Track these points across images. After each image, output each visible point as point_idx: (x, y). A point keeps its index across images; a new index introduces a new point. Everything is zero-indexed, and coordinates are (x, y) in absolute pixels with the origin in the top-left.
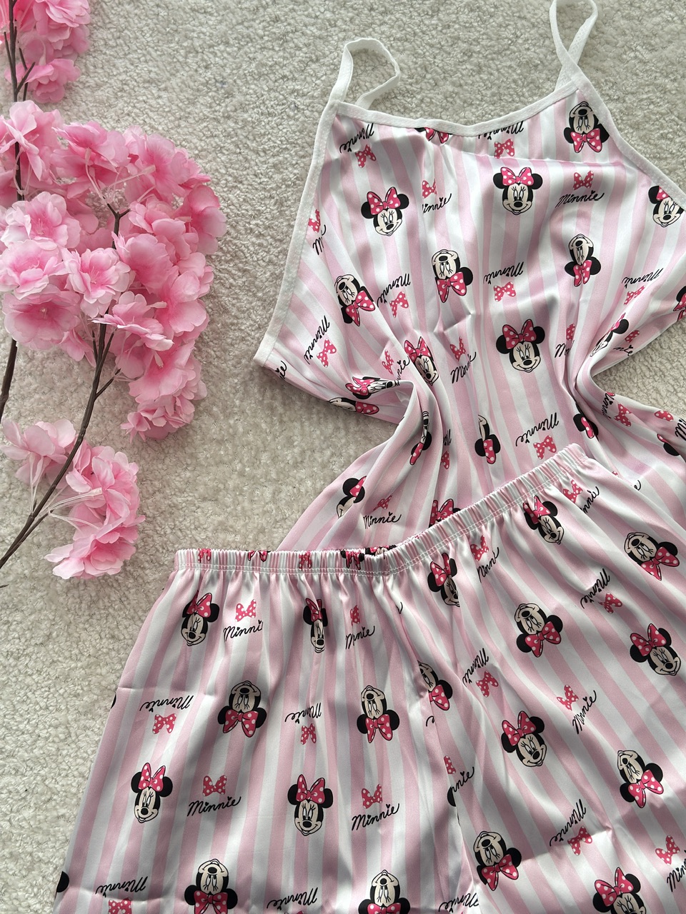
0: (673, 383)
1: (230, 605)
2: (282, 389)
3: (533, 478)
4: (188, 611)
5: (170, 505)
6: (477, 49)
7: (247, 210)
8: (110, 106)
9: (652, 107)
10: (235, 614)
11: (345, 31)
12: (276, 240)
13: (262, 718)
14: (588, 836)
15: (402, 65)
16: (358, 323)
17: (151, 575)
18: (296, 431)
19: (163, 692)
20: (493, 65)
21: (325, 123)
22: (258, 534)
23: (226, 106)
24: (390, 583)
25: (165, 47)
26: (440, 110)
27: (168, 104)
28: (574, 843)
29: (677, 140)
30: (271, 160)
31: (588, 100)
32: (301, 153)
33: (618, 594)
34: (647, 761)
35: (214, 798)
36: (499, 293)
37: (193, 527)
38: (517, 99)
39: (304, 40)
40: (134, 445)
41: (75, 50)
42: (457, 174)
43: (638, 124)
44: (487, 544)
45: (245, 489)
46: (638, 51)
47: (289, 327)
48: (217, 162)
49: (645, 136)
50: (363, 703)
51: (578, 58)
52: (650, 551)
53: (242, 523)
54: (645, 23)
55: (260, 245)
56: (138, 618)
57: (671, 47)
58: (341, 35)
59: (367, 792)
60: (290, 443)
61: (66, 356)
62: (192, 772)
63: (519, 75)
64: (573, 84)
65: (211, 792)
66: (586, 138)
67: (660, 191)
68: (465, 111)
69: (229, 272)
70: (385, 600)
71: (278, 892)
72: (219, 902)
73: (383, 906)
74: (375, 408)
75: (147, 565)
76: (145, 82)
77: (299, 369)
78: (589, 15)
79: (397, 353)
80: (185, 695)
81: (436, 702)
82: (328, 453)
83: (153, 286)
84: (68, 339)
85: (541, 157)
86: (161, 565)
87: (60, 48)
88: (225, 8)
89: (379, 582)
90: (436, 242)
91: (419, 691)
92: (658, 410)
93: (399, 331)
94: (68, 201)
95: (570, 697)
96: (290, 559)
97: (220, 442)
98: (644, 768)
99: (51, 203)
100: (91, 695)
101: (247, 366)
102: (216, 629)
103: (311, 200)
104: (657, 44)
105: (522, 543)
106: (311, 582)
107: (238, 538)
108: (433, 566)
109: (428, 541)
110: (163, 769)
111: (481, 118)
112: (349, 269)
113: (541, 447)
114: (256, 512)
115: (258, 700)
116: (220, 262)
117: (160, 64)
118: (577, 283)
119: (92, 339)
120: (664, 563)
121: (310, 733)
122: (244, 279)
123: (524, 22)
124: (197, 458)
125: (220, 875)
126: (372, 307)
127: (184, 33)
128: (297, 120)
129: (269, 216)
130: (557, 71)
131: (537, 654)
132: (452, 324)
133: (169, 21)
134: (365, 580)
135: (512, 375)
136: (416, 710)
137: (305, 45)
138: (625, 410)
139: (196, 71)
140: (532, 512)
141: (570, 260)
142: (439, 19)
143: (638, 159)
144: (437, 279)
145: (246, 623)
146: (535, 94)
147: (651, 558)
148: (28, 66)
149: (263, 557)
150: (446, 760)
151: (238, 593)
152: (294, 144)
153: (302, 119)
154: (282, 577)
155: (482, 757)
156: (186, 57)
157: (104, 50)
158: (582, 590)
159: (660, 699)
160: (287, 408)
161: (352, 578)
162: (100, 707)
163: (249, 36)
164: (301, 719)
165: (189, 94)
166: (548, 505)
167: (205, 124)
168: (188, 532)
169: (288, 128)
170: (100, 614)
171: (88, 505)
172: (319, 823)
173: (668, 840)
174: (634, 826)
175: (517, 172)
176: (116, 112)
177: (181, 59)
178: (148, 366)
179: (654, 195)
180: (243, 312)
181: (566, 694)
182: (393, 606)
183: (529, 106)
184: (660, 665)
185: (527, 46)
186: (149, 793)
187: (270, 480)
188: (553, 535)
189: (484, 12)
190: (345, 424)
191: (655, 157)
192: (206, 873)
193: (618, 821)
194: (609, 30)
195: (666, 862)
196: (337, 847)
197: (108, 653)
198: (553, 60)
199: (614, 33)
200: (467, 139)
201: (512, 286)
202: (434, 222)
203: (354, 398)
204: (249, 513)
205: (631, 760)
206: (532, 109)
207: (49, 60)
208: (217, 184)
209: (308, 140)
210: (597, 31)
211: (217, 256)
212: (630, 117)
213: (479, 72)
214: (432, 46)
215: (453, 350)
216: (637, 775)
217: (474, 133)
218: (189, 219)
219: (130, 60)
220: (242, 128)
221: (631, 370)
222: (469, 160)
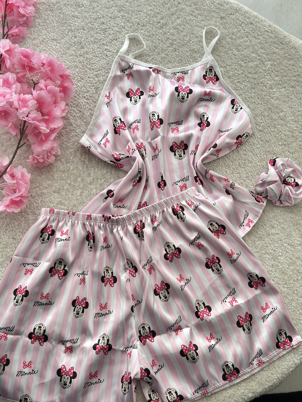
0: (232, 170)
1: (59, 231)
2: (89, 155)
3: (177, 197)
4: (43, 231)
5: (41, 193)
6: (175, 43)
7: (84, 90)
8: (38, 46)
9: (236, 71)
10: (60, 234)
11: (128, 30)
12: (93, 102)
13: (66, 273)
14: (181, 329)
15: (147, 45)
16: (120, 134)
17: (31, 217)
18: (92, 171)
19: (30, 260)
20: (180, 49)
21: (116, 62)
22: (73, 207)
23: (81, 52)
24: (119, 229)
25: (61, 28)
26: (159, 63)
27: (59, 48)
28: (176, 331)
29: (244, 84)
30: (95, 73)
31: (213, 65)
32: (107, 72)
33: (203, 242)
34: (206, 305)
35: (44, 301)
36: (173, 130)
37: (49, 201)
38: (188, 62)
39: (112, 32)
40: (31, 169)
41: (27, 25)
42: (162, 86)
43: (230, 76)
44: (157, 219)
45: (70, 190)
46: (233, 50)
47: (94, 133)
48: (75, 71)
49: (232, 81)
50: (104, 272)
51: (211, 50)
52: (216, 228)
53: (68, 202)
54: (237, 41)
55: (87, 103)
56: (23, 233)
57: (246, 51)
58: (126, 32)
59: (102, 305)
60: (89, 175)
61: (9, 134)
62: (37, 290)
63: (189, 54)
64: (208, 59)
65: (43, 298)
66: (211, 79)
67: (235, 101)
68: (168, 64)
69: (74, 111)
70: (117, 234)
71: (63, 338)
72: (41, 339)
73: (102, 346)
74: (122, 166)
75: (30, 213)
76: (52, 39)
77: (96, 148)
78: (217, 35)
79: (132, 146)
80: (38, 262)
81: (131, 274)
82: (103, 180)
83: (45, 110)
84: (11, 127)
85: (194, 84)
86: (35, 214)
87: (22, 23)
88: (85, 17)
89: (115, 227)
90: (151, 108)
91: (126, 269)
92: (225, 177)
93: (135, 139)
94: (18, 78)
95: (181, 278)
96: (83, 216)
97: (63, 172)
98: (205, 307)
99: (11, 76)
100: (3, 259)
101: (77, 145)
102: (53, 239)
103: (107, 88)
104: (240, 49)
105: (170, 220)
106: (90, 225)
107: (66, 208)
108: (136, 224)
109: (135, 215)
110: (26, 287)
111: (174, 67)
112: (119, 114)
113: (182, 187)
114: (73, 199)
115: (65, 266)
116: (71, 107)
117: (58, 33)
118: (201, 130)
119: (19, 127)
120: (221, 233)
121: (83, 280)
122: (80, 114)
123: (193, 35)
124: (54, 177)
125: (42, 329)
126: (125, 129)
127: (68, 24)
128: (106, 60)
129: (92, 93)
130: (203, 54)
131: (171, 261)
132: (154, 139)
133: (64, 19)
134: (110, 226)
135: (174, 160)
136: (123, 277)
137: (113, 34)
138: (213, 176)
139: (71, 38)
140: (175, 209)
141: (200, 122)
142: (163, 31)
143: (228, 88)
144: (150, 122)
145: (64, 237)
146: (194, 62)
147: (216, 230)
148: (9, 28)
149: (74, 214)
150: (132, 295)
151: (62, 226)
152: (104, 68)
153: (108, 59)
154: (80, 222)
155: (146, 296)
156: (68, 32)
157: (38, 26)
158: (190, 240)
159: (214, 283)
160: (90, 162)
161: (106, 226)
162: (5, 264)
163: (92, 28)
164: (80, 275)
165: (67, 45)
166: (181, 207)
167: (72, 57)
168: (47, 203)
169: (103, 62)
170: (10, 229)
171: (10, 187)
172: (82, 314)
173: (211, 334)
174: (199, 327)
175: (184, 87)
176: (40, 49)
177: (66, 33)
178: (39, 140)
179: (233, 102)
180: (78, 126)
181: (180, 277)
182: (120, 237)
183: (192, 65)
184: (216, 270)
185: (193, 44)
186: (19, 296)
187: (80, 188)
188: (182, 218)
189: (179, 30)
190: (111, 171)
191: (235, 89)
192: (37, 328)
193: (193, 325)
194: (224, 42)
195: (209, 342)
196: (88, 324)
197: (11, 244)
198: (202, 50)
199: (225, 43)
200: (168, 74)
201: (178, 128)
202: (151, 101)
203: (114, 161)
204: (71, 199)
205: (201, 304)
206: (192, 66)
207: (17, 27)
208: (74, 79)
209: (110, 67)
210: (219, 42)
211: (71, 105)
212: (228, 74)
213: (175, 51)
214: (159, 40)
215: (153, 148)
216: (202, 309)
217: (170, 72)
218: (61, 89)
219: (47, 31)
220: (86, 60)
221: (218, 164)
222: (167, 81)
